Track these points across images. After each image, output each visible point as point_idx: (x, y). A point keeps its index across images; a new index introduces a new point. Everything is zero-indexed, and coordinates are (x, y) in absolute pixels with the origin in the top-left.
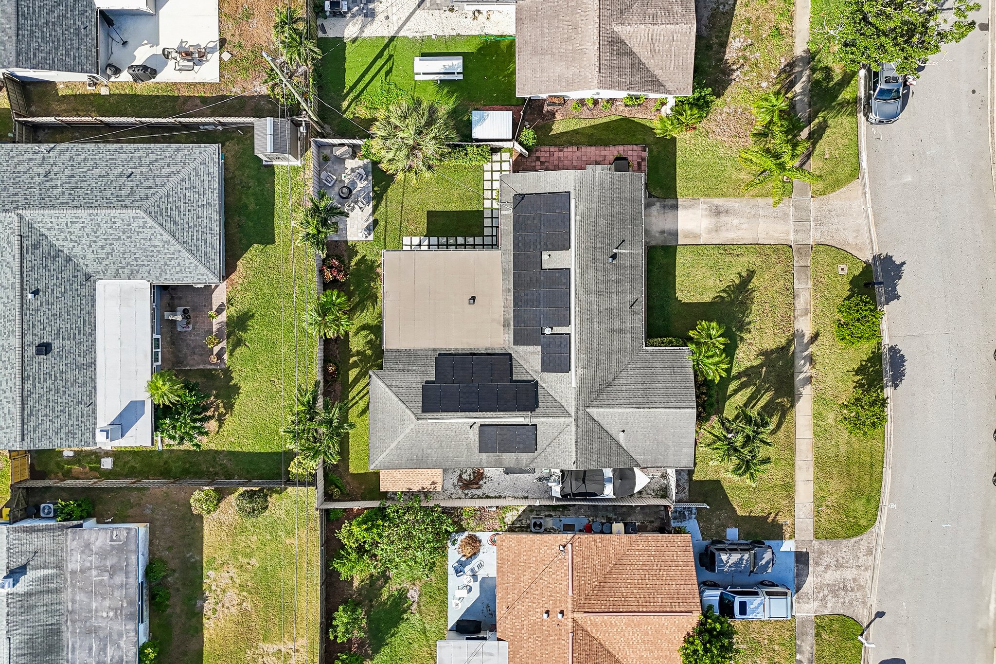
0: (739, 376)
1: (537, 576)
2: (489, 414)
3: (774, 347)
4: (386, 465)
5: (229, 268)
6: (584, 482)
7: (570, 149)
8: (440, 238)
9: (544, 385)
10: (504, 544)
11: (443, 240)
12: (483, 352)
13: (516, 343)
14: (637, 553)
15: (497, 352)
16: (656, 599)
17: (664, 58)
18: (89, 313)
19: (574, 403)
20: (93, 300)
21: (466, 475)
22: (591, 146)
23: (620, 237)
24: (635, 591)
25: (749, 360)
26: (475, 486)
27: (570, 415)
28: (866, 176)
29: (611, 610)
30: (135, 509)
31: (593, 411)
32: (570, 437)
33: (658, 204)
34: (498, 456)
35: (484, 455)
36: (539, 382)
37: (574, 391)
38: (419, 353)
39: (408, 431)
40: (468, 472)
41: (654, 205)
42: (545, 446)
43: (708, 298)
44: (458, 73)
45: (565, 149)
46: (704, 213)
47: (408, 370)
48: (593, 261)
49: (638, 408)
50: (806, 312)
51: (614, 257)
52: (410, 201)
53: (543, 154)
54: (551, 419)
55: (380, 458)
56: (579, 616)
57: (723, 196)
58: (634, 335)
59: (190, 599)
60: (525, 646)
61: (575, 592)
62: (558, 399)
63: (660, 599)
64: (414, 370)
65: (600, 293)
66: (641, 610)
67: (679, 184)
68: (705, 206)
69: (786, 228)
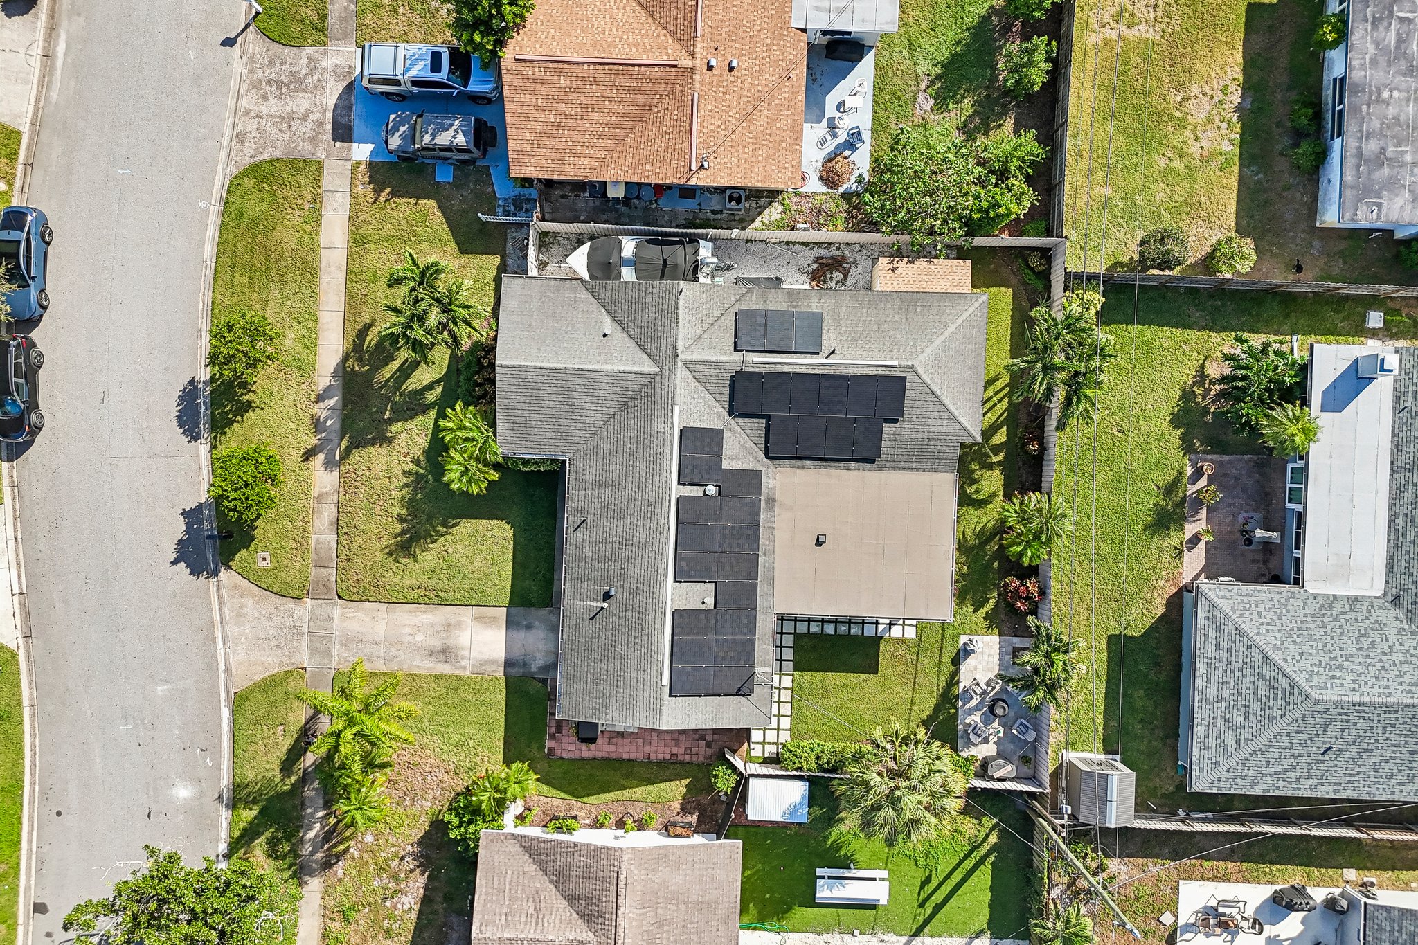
0: (424, 409)
1: (744, 124)
2: (805, 370)
3: (371, 448)
4: (963, 300)
5: (1179, 604)
6: (665, 261)
7: (661, 757)
8: (860, 633)
9: (720, 409)
10: (790, 174)
11: (855, 630)
12: (808, 463)
13: (757, 475)
14: (592, 152)
15: (787, 462)
16: (568, 82)
17: (520, 888)
18: (1396, 547)
19: (678, 381)
20: (1390, 567)
21: (838, 279)
22: (629, 760)
23: (597, 624)
24: (599, 95)
25: (409, 431)
26: (824, 261)
27: (685, 363)
28: (223, 696)
29: (636, 68)
30: (1336, 249)
31: (649, 367)
32: (686, 331)
33: (534, 669)
34: (794, 306)
35: (815, 308)
36: (726, 414)
37: (677, 398)
38: (904, 465)
39: (929, 350)
40: (834, 282)
41: (540, 669)
42: (723, 318)
43: (466, 527)
44: (823, 877)
45: (668, 757)
46: (466, 653)
47: (923, 440)
48: (638, 592)
49: (582, 370)
50: (320, 499)
51: (607, 596)
52: (902, 692)
53: (702, 751)
54: (713, 359)
55: (971, 310)
56: (686, 62)
57: (436, 678)
58: (582, 477)
59: (1261, 109)
60: (766, 20)
61: (689, 97)
62: (701, 388)
63: (562, 82)
64: (913, 440)
65: (630, 543)
66: (591, 67)
67: (500, 697)
68: (464, 663)
69: (345, 624)
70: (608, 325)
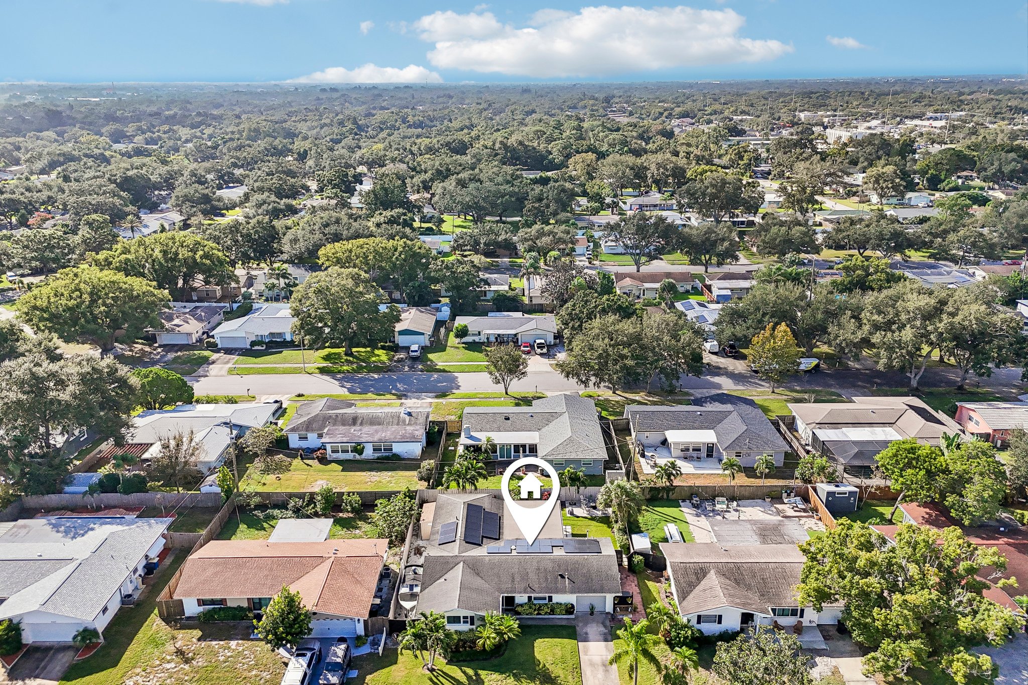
4: (439, 502)
19: (467, 555)
20: (529, 431)
23: (576, 579)
24: (338, 584)
26: (416, 552)
27: (460, 554)
29: (330, 573)
30: (428, 451)
31: (461, 564)
36: (482, 546)
38: (501, 509)
43: (538, 656)
48: (559, 566)
51: (562, 576)
54: (459, 547)
56: (331, 559)
58: (508, 589)
62: (471, 550)
64: (492, 506)
66: (326, 584)
70: (442, 580)
